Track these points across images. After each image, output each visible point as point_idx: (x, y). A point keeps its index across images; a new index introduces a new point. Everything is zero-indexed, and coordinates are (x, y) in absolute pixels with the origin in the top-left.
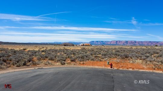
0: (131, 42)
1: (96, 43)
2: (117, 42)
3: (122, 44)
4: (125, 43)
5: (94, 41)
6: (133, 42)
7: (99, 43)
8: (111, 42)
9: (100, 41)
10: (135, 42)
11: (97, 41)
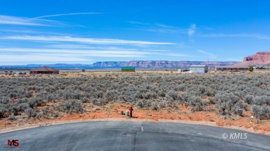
0: (161, 63)
1: (105, 66)
2: (138, 63)
3: (146, 66)
4: (151, 65)
5: (101, 62)
6: (164, 62)
7: (110, 66)
8: (130, 63)
9: (111, 62)
10: (167, 62)
11: (107, 63)
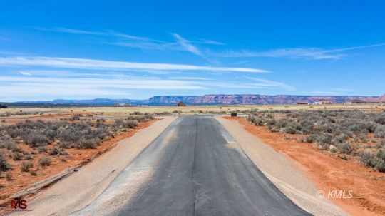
0: (250, 98)
1: (166, 101)
2: (217, 97)
3: (229, 103)
4: (236, 101)
5: (160, 97)
6: (254, 97)
7: (174, 102)
8: (204, 97)
9: (174, 97)
10: (259, 97)
11: (168, 97)
